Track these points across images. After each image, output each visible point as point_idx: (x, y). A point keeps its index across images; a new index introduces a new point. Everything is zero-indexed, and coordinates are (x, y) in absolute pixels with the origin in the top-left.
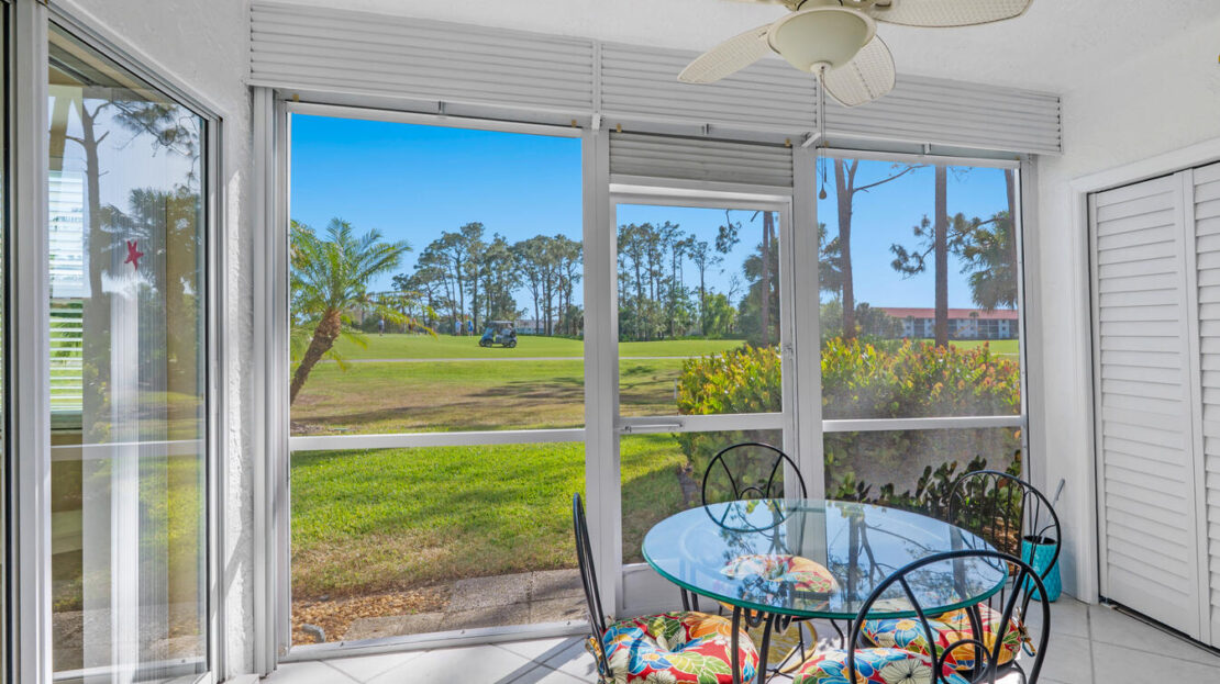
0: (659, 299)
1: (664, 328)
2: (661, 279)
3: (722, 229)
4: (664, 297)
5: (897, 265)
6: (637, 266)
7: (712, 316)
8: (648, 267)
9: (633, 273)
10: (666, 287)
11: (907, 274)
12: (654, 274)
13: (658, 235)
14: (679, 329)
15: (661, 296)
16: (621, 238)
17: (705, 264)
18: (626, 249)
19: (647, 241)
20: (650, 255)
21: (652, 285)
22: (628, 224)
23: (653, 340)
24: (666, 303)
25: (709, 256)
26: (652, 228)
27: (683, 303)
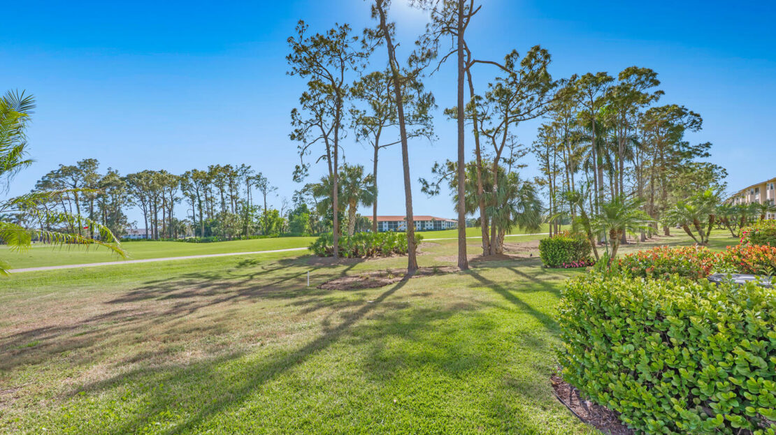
0: (237, 213)
1: (242, 231)
2: (238, 200)
3: (297, 167)
4: (241, 212)
5: (424, 190)
6: (222, 192)
7: (271, 223)
8: (229, 193)
9: (219, 198)
10: (240, 205)
11: (431, 195)
12: (233, 198)
13: (237, 172)
14: (251, 231)
15: (238, 211)
16: (211, 174)
17: (267, 191)
18: (213, 181)
19: (228, 176)
20: (230, 185)
21: (232, 204)
22: (215, 165)
23: (234, 239)
24: (241, 216)
25: (268, 186)
26: (232, 168)
27: (252, 215)
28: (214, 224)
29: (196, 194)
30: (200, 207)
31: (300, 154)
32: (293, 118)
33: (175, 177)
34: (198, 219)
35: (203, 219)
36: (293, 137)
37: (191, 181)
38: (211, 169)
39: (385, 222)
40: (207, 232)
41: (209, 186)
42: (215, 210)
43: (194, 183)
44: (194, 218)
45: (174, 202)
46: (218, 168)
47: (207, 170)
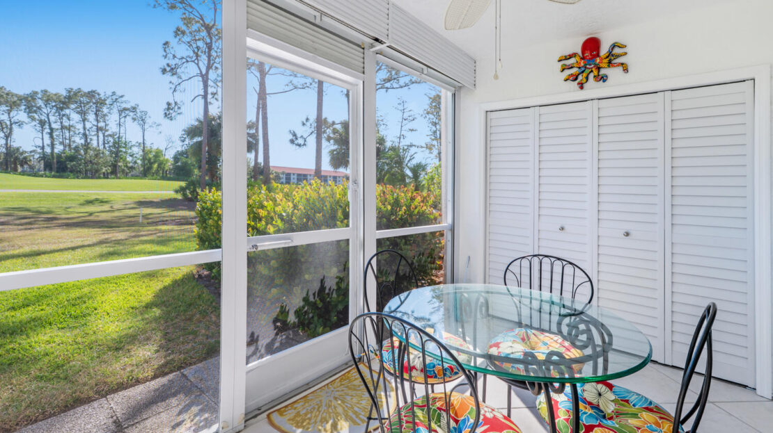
0: (104, 147)
1: (110, 169)
2: (107, 133)
3: (169, 104)
4: (110, 147)
5: (292, 142)
6: (84, 120)
7: (151, 164)
8: (95, 123)
9: (80, 126)
10: (111, 139)
11: (298, 147)
12: (99, 129)
13: (105, 100)
14: (123, 171)
15: (106, 145)
16: (69, 98)
17: (146, 126)
18: (73, 106)
19: (94, 103)
20: (96, 115)
21: (98, 137)
22: (75, 88)
23: (99, 178)
24: (111, 151)
25: (149, 121)
26: (99, 94)
27: (126, 152)
28: (72, 158)
29: (46, 119)
30: (51, 134)
31: (172, 91)
32: (165, 51)
33: (16, 95)
34: (48, 150)
35: (56, 151)
36: (164, 71)
37: (40, 103)
38: (69, 92)
39: (294, 174)
40: (59, 166)
41: (67, 111)
42: (74, 142)
43: (43, 106)
44: (43, 148)
45: (14, 126)
46: (79, 92)
47: (64, 93)
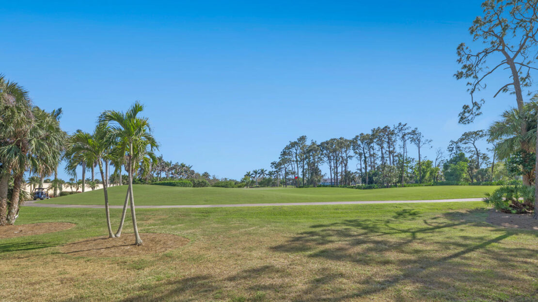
0: (394, 165)
1: (397, 179)
2: (395, 154)
4: (397, 164)
6: (382, 148)
7: (425, 173)
8: (388, 149)
9: (380, 153)
10: (397, 158)
12: (390, 152)
13: (394, 131)
14: (406, 180)
15: (395, 163)
16: (373, 135)
17: (421, 144)
18: (375, 141)
19: (387, 135)
20: (388, 143)
21: (390, 158)
22: (376, 128)
24: (398, 167)
25: (423, 140)
26: (389, 128)
27: (407, 166)
28: (375, 174)
29: (363, 152)
30: (365, 161)
33: (349, 141)
34: (363, 171)
35: (368, 171)
37: (359, 142)
38: (373, 131)
40: (370, 181)
41: (372, 145)
42: (376, 163)
43: (361, 144)
44: (361, 170)
45: (348, 159)
46: (379, 130)
47: (370, 133)
